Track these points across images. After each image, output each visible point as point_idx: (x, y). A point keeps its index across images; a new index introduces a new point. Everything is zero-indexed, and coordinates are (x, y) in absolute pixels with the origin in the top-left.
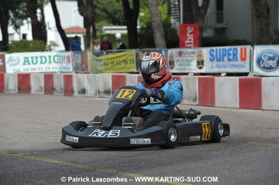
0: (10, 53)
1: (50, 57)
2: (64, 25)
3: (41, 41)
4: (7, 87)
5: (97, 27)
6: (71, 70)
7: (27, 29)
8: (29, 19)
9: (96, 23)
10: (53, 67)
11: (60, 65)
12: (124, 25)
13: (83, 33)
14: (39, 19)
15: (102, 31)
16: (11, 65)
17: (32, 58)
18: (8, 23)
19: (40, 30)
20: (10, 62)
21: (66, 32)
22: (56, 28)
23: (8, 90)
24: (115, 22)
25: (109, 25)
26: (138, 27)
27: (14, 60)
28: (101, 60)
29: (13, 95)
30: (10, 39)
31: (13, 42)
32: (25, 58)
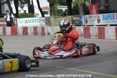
0: (19, 18)
1: (36, 20)
2: (41, 6)
3: (32, 13)
4: (19, 33)
5: (55, 7)
6: (45, 25)
7: (26, 8)
8: (27, 4)
9: (54, 5)
10: (37, 24)
11: (40, 23)
12: (66, 5)
13: (49, 9)
14: (31, 4)
15: (57, 8)
16: (20, 23)
17: (28, 20)
18: (18, 6)
19: (31, 9)
20: (20, 22)
21: (42, 9)
22: (38, 8)
23: (19, 34)
24: (63, 4)
25: (60, 6)
26: (72, 6)
27: (21, 21)
28: (57, 21)
29: (21, 36)
30: (19, 12)
31: (20, 14)
32: (26, 20)
